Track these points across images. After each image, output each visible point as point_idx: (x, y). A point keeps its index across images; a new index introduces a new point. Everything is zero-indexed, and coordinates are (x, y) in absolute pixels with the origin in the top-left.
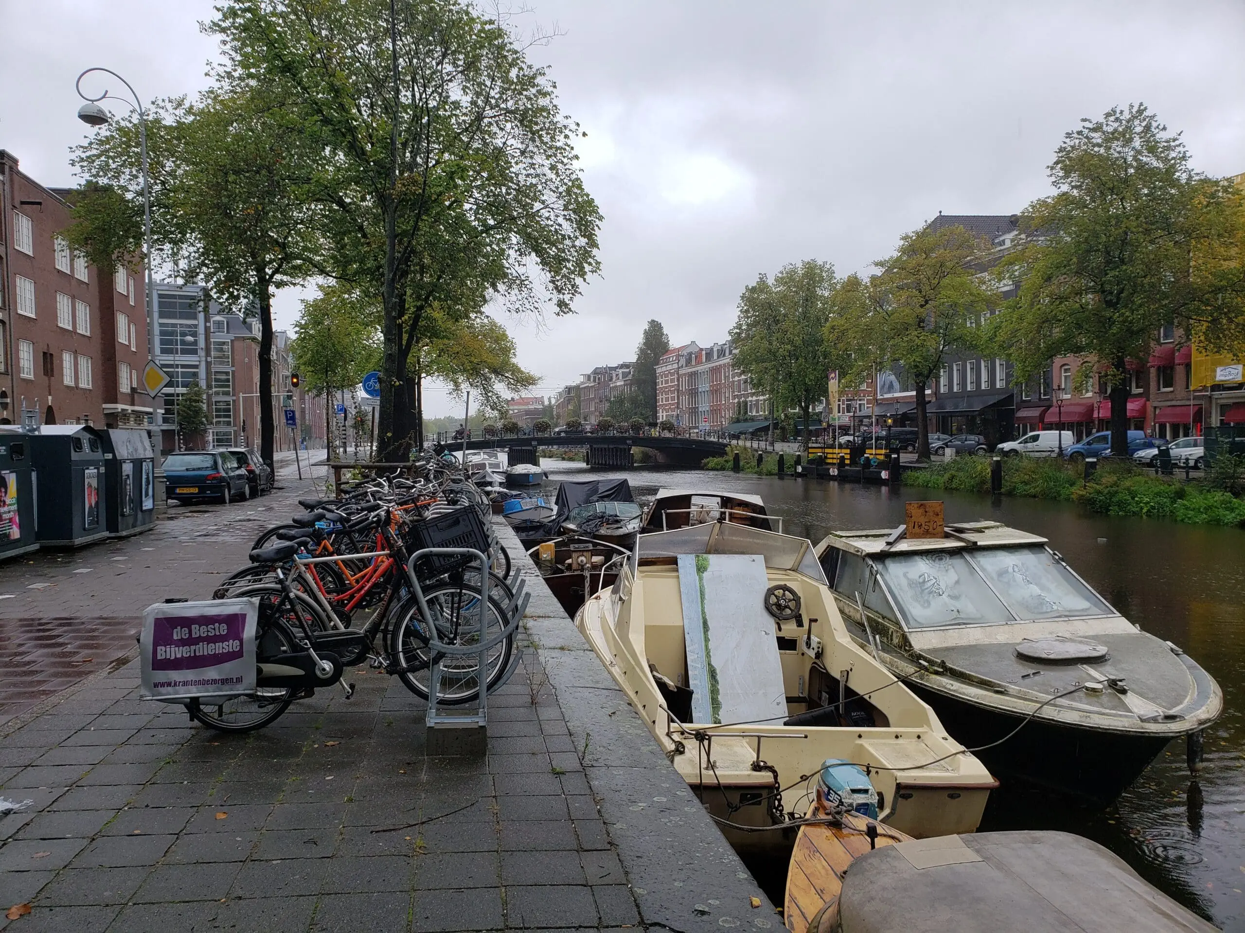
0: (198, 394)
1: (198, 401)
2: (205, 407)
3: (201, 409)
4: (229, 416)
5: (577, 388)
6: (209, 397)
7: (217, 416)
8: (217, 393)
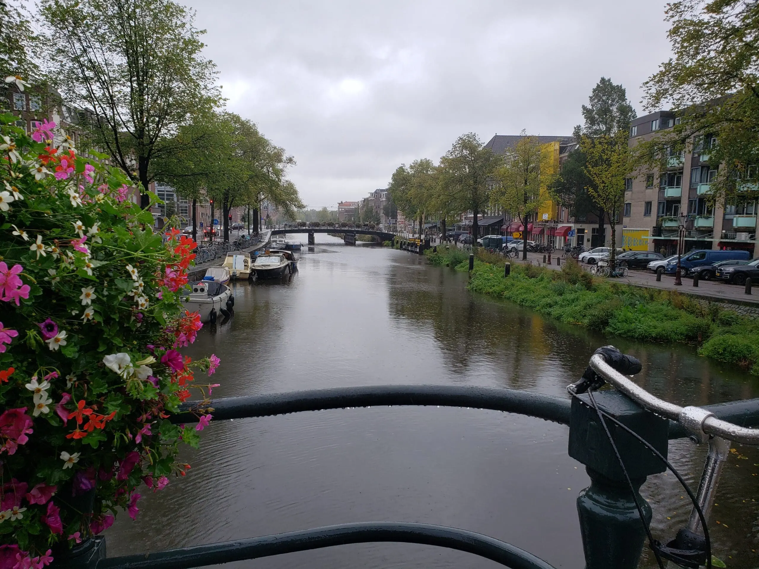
0: (173, 204)
1: (173, 207)
2: (176, 209)
3: (174, 211)
4: (187, 213)
5: (367, 199)
6: (178, 205)
7: (182, 213)
8: (182, 202)
